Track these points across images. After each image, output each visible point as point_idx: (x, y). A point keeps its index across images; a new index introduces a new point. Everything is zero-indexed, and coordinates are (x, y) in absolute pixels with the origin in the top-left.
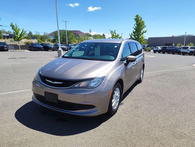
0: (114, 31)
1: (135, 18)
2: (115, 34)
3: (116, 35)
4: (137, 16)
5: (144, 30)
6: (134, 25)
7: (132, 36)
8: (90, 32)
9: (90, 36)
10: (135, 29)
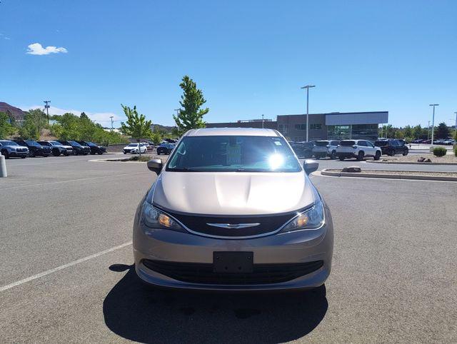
0: (132, 108)
1: (182, 82)
2: (134, 115)
3: (139, 117)
4: (186, 79)
5: (203, 108)
6: (182, 97)
7: (179, 119)
8: (47, 107)
9: (48, 117)
10: (183, 106)
